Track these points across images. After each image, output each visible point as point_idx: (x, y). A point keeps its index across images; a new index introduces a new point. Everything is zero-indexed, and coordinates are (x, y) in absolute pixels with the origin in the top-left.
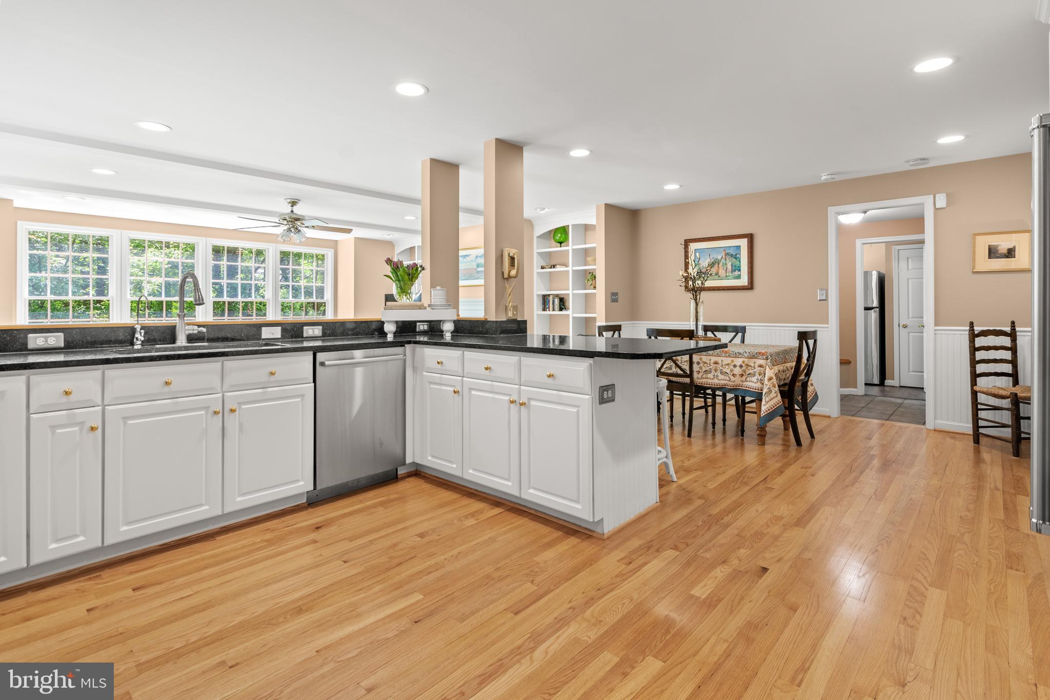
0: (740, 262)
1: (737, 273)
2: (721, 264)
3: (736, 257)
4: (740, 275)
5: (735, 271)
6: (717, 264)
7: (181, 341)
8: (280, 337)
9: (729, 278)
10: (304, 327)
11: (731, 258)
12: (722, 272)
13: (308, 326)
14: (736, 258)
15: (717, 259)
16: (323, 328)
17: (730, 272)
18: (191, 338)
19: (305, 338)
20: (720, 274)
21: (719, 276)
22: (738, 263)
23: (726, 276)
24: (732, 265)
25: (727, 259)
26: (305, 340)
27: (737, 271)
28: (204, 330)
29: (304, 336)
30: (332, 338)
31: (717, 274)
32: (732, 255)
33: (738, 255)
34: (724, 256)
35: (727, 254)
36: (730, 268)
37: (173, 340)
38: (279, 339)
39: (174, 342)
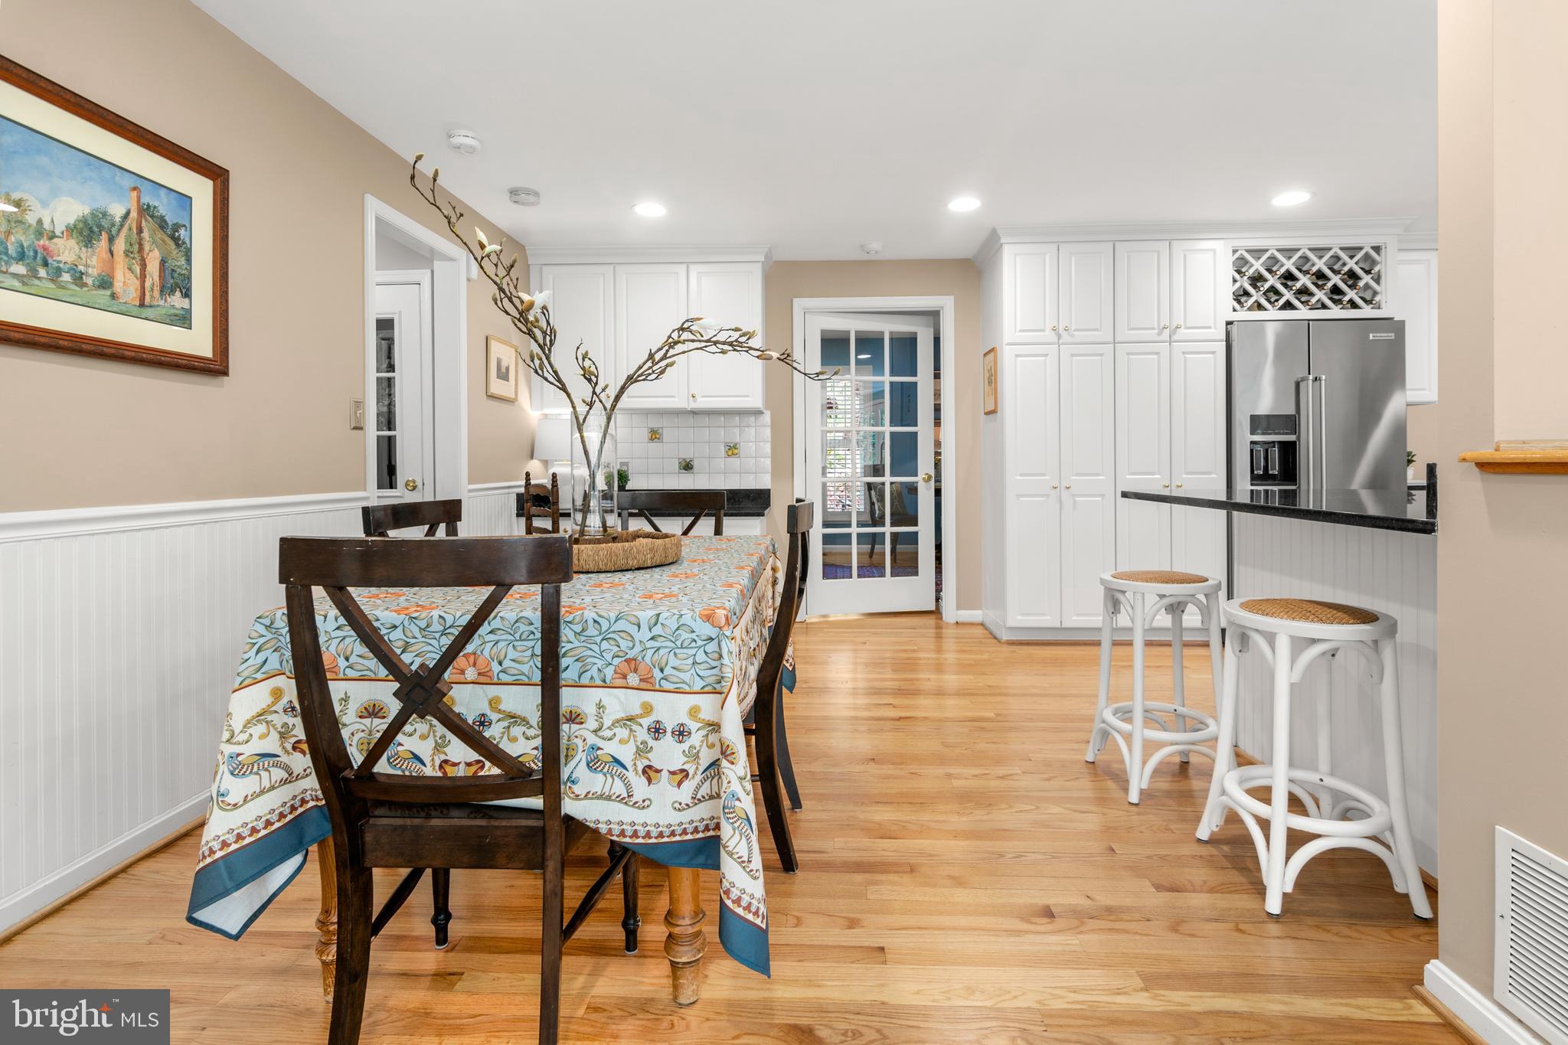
0: (189, 260)
1: (177, 301)
2: (120, 245)
3: (176, 236)
4: (189, 311)
5: (172, 291)
6: (104, 236)
9: (148, 312)
11: (160, 235)
12: (125, 282)
14: (176, 240)
15: (105, 214)
17: (157, 293)
20: (118, 286)
21: (113, 296)
22: (182, 261)
23: (142, 305)
24: (163, 262)
25: (146, 235)
27: (178, 294)
31: (105, 283)
32: (162, 223)
33: (182, 232)
34: (134, 214)
35: (145, 211)
36: (157, 278)
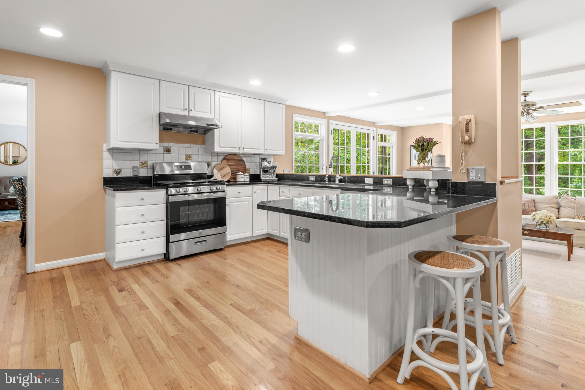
7: (337, 182)
8: (372, 183)
10: (383, 179)
13: (385, 179)
16: (393, 181)
18: (340, 181)
19: (384, 185)
26: (384, 186)
28: (343, 177)
29: (383, 184)
30: (398, 186)
37: (334, 181)
38: (372, 184)
39: (335, 182)
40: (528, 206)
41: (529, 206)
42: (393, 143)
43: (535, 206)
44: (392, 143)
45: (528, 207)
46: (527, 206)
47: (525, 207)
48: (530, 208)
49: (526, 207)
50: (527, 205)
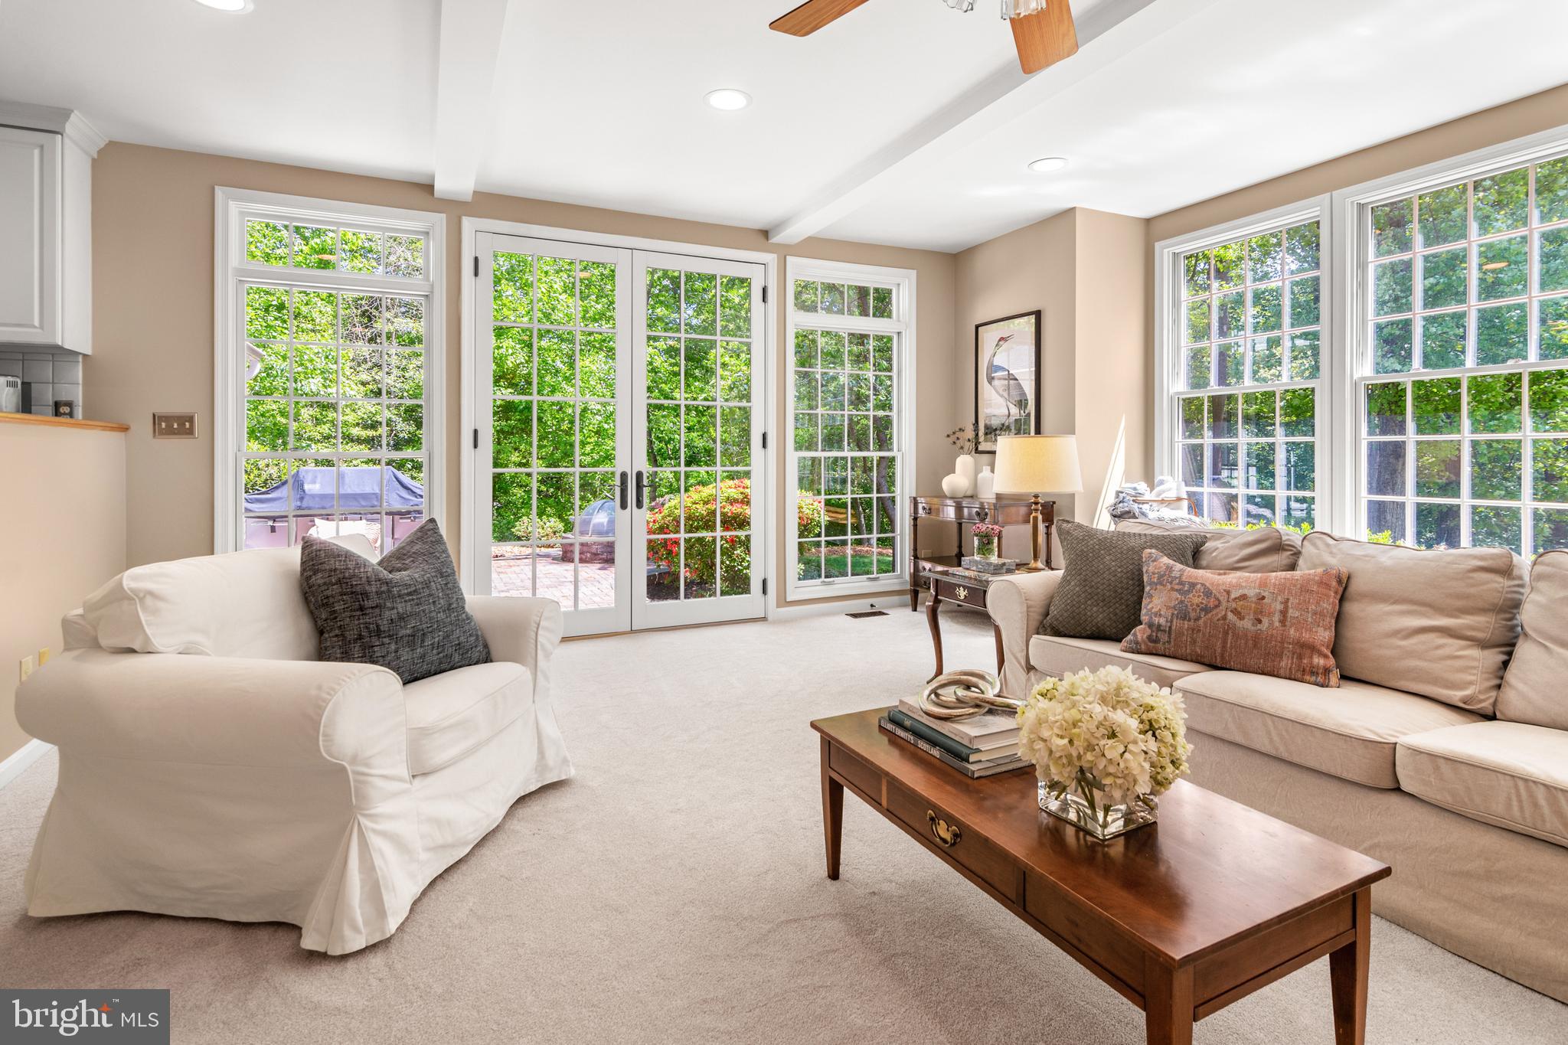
40: (1284, 613)
41: (1291, 613)
42: (901, 319)
43: (1339, 618)
44: (899, 321)
45: (1283, 622)
46: (1276, 618)
47: (1260, 621)
48: (1292, 631)
49: (1265, 621)
50: (1279, 607)
